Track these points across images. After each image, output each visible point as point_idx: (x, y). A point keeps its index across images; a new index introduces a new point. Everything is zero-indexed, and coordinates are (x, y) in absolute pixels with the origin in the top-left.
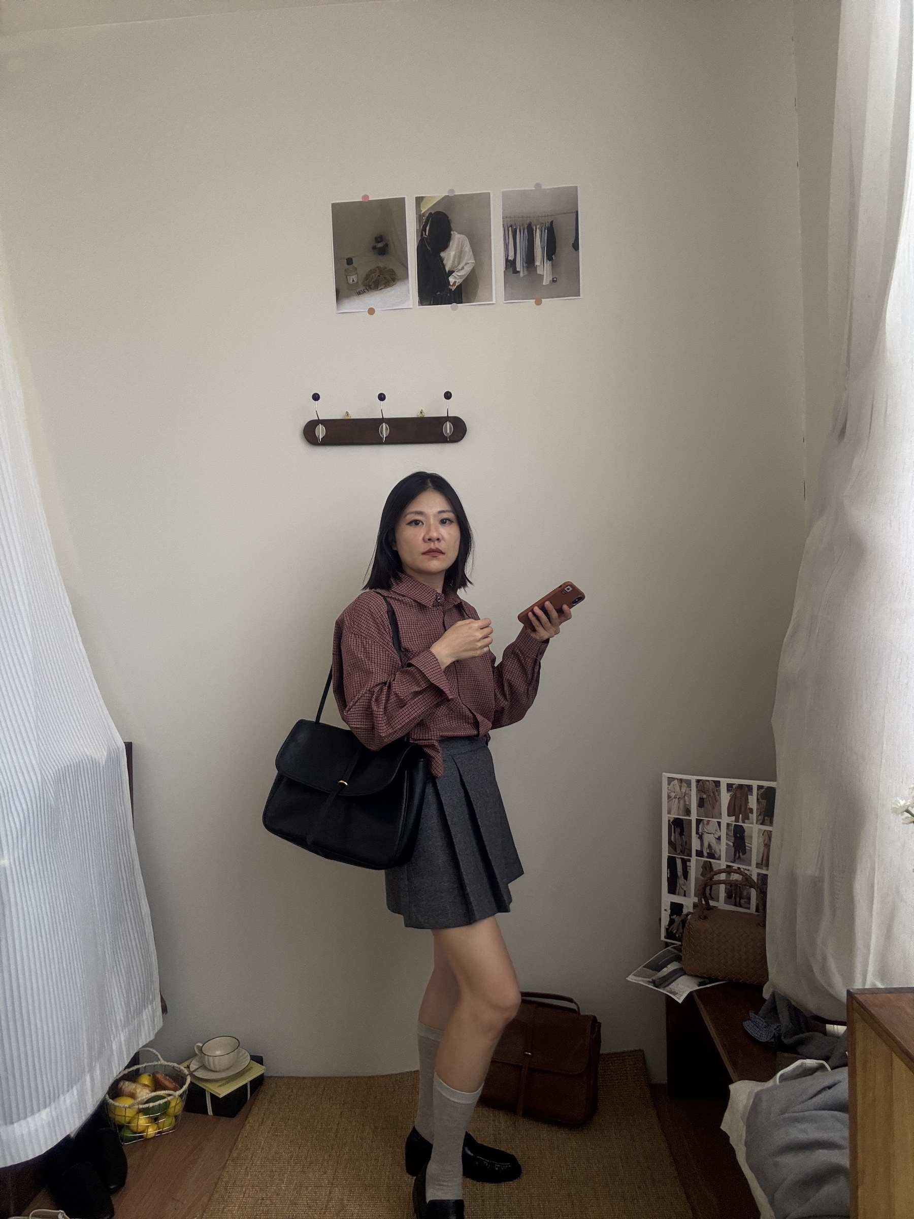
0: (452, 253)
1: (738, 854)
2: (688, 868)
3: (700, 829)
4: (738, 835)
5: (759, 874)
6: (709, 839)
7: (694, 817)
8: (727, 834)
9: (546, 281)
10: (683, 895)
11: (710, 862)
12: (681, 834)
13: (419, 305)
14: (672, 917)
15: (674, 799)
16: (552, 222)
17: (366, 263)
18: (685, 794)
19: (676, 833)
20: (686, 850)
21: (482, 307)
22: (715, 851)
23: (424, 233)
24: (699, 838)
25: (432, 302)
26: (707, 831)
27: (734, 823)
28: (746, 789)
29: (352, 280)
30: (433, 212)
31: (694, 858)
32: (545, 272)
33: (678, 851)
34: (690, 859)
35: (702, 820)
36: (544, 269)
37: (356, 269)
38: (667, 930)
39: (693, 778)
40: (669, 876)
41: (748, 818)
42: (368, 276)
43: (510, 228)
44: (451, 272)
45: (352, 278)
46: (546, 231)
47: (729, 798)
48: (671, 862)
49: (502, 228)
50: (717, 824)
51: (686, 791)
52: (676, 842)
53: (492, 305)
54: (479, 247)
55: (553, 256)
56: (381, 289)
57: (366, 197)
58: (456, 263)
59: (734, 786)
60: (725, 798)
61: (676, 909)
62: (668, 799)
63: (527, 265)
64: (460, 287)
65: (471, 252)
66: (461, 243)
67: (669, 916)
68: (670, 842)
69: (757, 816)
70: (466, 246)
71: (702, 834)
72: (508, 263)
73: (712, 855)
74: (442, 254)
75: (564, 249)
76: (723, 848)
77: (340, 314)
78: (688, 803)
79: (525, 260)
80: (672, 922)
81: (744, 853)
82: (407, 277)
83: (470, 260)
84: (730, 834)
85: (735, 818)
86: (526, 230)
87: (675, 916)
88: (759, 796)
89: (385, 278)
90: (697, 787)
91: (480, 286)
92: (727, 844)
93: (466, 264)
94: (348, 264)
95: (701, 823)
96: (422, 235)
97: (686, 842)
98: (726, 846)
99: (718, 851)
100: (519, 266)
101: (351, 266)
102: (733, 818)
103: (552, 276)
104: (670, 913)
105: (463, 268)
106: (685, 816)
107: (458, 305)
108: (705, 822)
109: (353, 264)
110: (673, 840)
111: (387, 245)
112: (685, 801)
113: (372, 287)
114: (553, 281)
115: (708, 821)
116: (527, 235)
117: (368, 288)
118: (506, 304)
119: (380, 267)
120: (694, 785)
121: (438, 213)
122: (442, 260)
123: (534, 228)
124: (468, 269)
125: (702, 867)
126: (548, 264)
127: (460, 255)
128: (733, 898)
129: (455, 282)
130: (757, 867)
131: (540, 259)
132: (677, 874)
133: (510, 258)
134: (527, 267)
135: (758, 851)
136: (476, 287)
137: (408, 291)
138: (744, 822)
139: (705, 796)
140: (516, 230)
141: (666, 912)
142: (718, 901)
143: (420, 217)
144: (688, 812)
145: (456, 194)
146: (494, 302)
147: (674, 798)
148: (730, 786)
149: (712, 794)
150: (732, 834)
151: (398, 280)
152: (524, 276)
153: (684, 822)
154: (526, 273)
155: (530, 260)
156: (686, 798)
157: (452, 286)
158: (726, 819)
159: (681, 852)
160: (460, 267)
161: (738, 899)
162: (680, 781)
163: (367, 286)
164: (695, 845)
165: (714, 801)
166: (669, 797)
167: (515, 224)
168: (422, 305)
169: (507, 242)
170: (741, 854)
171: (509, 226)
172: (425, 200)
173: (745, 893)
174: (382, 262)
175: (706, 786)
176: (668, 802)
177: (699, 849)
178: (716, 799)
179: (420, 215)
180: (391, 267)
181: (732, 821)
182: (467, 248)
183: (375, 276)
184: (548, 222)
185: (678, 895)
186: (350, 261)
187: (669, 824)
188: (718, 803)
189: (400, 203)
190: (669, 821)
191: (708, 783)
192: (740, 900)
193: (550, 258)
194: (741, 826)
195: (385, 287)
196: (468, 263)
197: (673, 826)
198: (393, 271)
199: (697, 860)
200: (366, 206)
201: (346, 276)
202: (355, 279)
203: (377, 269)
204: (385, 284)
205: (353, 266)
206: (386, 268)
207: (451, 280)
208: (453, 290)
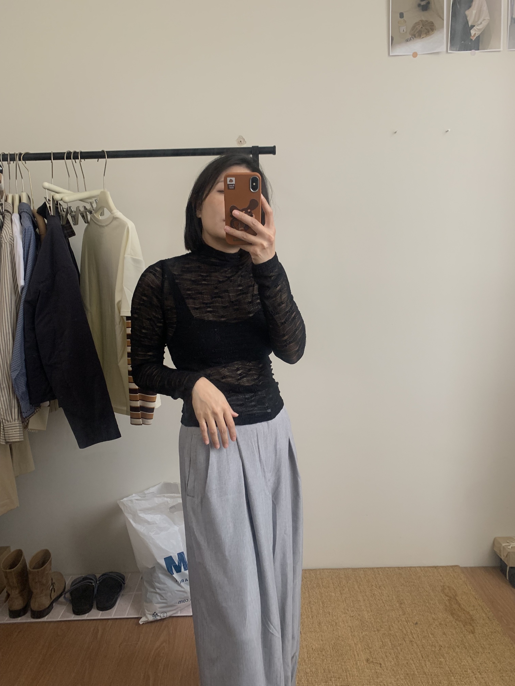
0: (474, 12)
17: (413, 18)
21: (493, 53)
25: (458, 49)
29: (402, 30)
37: (406, 22)
42: (414, 27)
45: (403, 28)
54: (493, 8)
56: (423, 38)
58: (477, 19)
64: (478, 37)
65: (487, 10)
66: (480, 4)
70: (484, 6)
74: (467, 12)
77: (392, 57)
82: (443, 27)
83: (486, 17)
89: (426, 29)
91: (492, 37)
93: (484, 20)
94: (400, 18)
101: (402, 19)
105: (481, 23)
107: (476, 51)
109: (404, 18)
111: (428, 3)
113: (416, 36)
117: (413, 37)
118: (509, 52)
119: (423, 21)
122: (466, 16)
127: (480, 13)
129: (475, 34)
136: (490, 36)
146: (501, 50)
151: (435, 30)
157: (473, 37)
160: (479, 23)
163: (413, 35)
168: (452, 51)
174: (425, 16)
180: (431, 19)
182: (485, 8)
183: (419, 27)
186: (401, 16)
195: (425, 36)
196: (485, 20)
198: (432, 23)
201: (399, 27)
202: (404, 30)
203: (420, 22)
204: (426, 34)
205: (404, 19)
206: (428, 21)
207: (473, 32)
208: (473, 40)
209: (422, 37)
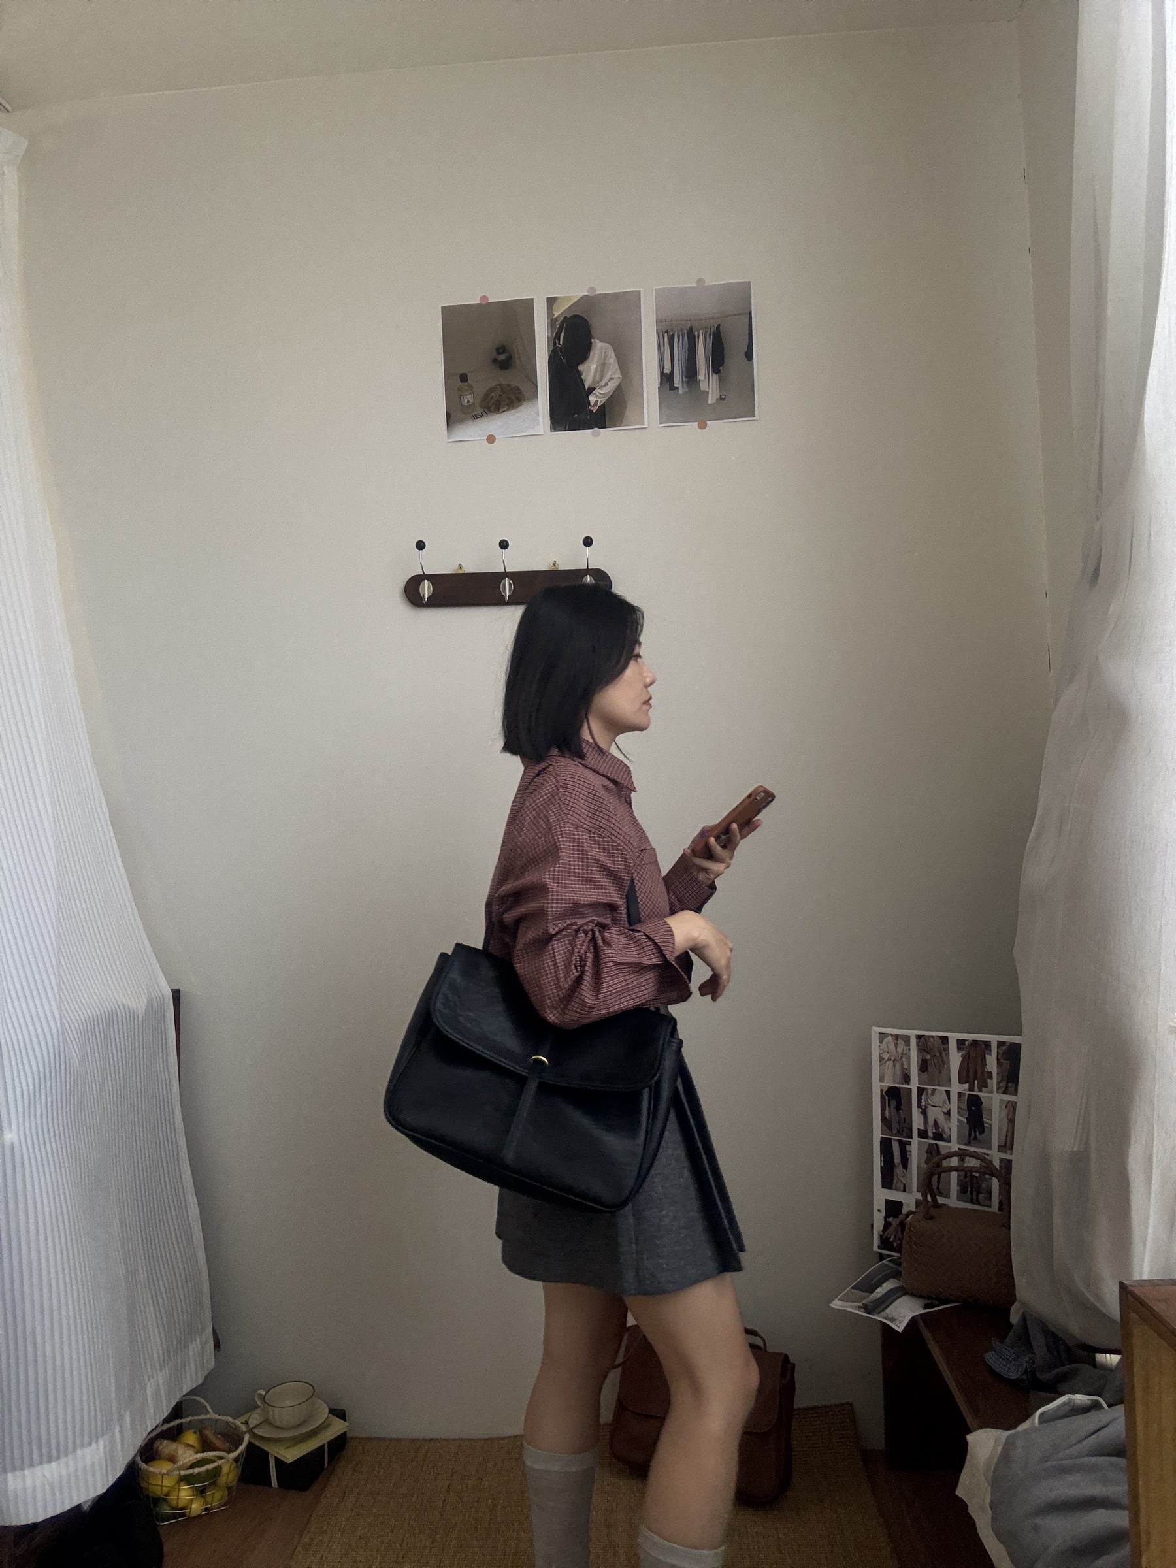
0: (593, 367)
1: (973, 1134)
2: (908, 1153)
3: (923, 1100)
4: (973, 1108)
5: (1002, 1160)
6: (934, 1114)
7: (914, 1085)
8: (959, 1107)
9: (711, 399)
10: (902, 1189)
11: (936, 1144)
12: (898, 1108)
13: (551, 431)
14: (887, 1220)
15: (888, 1062)
16: (719, 325)
17: (484, 381)
18: (902, 1054)
19: (892, 1107)
20: (905, 1129)
21: (631, 431)
22: (943, 1130)
23: (557, 342)
24: (921, 1113)
25: (567, 428)
26: (931, 1103)
27: (968, 1093)
28: (983, 1046)
29: (466, 401)
30: (568, 316)
31: (915, 1140)
32: (710, 390)
33: (895, 1131)
34: (911, 1142)
35: (924, 1089)
36: (709, 383)
37: (472, 387)
38: (881, 1237)
39: (913, 1033)
40: (882, 1164)
41: (986, 1086)
42: (486, 396)
43: (666, 334)
44: (591, 390)
45: (467, 399)
46: (711, 337)
47: (961, 1059)
48: (886, 1145)
49: (656, 336)
50: (945, 1093)
51: (903, 1051)
52: (891, 1119)
53: (643, 430)
54: (627, 358)
55: (721, 368)
56: (505, 411)
57: (484, 298)
58: (598, 379)
59: (966, 1043)
60: (955, 1059)
61: (893, 1208)
62: (880, 1061)
63: (687, 380)
64: (603, 407)
65: (617, 364)
66: (603, 353)
67: (883, 1218)
68: (883, 1119)
69: (998, 1083)
70: (611, 357)
71: (926, 1107)
72: (664, 377)
73: (939, 1136)
74: (580, 368)
75: (734, 359)
76: (954, 1125)
77: (452, 444)
78: (906, 1067)
79: (685, 374)
80: (887, 1225)
81: (982, 1131)
82: (535, 396)
83: (615, 374)
84: (962, 1107)
85: (969, 1086)
86: (686, 337)
87: (892, 1218)
88: (1000, 1056)
89: (507, 397)
90: (918, 1045)
91: (628, 406)
92: (959, 1121)
93: (611, 379)
94: (461, 381)
95: (925, 1093)
96: (555, 344)
97: (905, 1118)
98: (957, 1124)
99: (946, 1129)
100: (677, 381)
101: (466, 383)
102: (966, 1086)
103: (720, 391)
104: (884, 1214)
106: (903, 1084)
107: (602, 430)
108: (929, 1091)
109: (469, 381)
110: (887, 1114)
111: (510, 358)
112: (902, 1064)
113: (492, 409)
114: (721, 399)
115: (934, 1091)
116: (687, 342)
117: (486, 411)
118: (662, 429)
119: (502, 384)
120: (913, 1042)
121: (575, 316)
122: (579, 374)
123: (696, 333)
124: (612, 386)
125: (927, 1152)
126: (714, 378)
127: (603, 368)
128: (969, 1192)
129: (597, 401)
130: (999, 1151)
131: (704, 374)
132: (894, 1162)
133: (666, 371)
134: (688, 382)
135: (1000, 1130)
136: (623, 405)
137: (538, 414)
138: (980, 1091)
139: (928, 1057)
140: (673, 336)
141: (879, 1213)
142: (948, 1196)
143: (552, 321)
144: (906, 1078)
145: (598, 292)
146: (646, 426)
147: (888, 1060)
148: (961, 1043)
149: (938, 1054)
150: (965, 1106)
151: (524, 400)
152: (684, 393)
153: (901, 1091)
154: (686, 390)
155: (691, 373)
156: (904, 1059)
157: (593, 406)
158: (956, 1087)
159: (898, 1131)
160: (603, 383)
161: (975, 1194)
162: (894, 1038)
163: (485, 408)
164: (917, 1122)
165: (941, 1062)
166: (881, 1059)
167: (672, 329)
168: (555, 431)
169: (662, 351)
170: (977, 1134)
171: (665, 331)
172: (559, 301)
173: (984, 1186)
174: (505, 378)
175: (929, 1043)
176: (880, 1066)
177: (922, 1128)
178: (943, 1062)
179: (552, 320)
180: (515, 384)
181: (965, 1090)
182: (612, 360)
183: (495, 395)
184: (714, 326)
185: (896, 1190)
186: (464, 378)
187: (882, 1095)
188: (946, 1066)
189: (528, 304)
190: (882, 1091)
191: (932, 1039)
192: (978, 1194)
193: (716, 371)
194: (977, 1096)
195: (508, 409)
196: (613, 378)
197: (887, 1098)
198: (519, 389)
199: (919, 1143)
200: (484, 310)
201: (460, 396)
202: (470, 400)
203: (499, 386)
204: (508, 405)
205: (468, 383)
206: (509, 385)
207: (592, 399)
208: (594, 411)
209: (501, 411)
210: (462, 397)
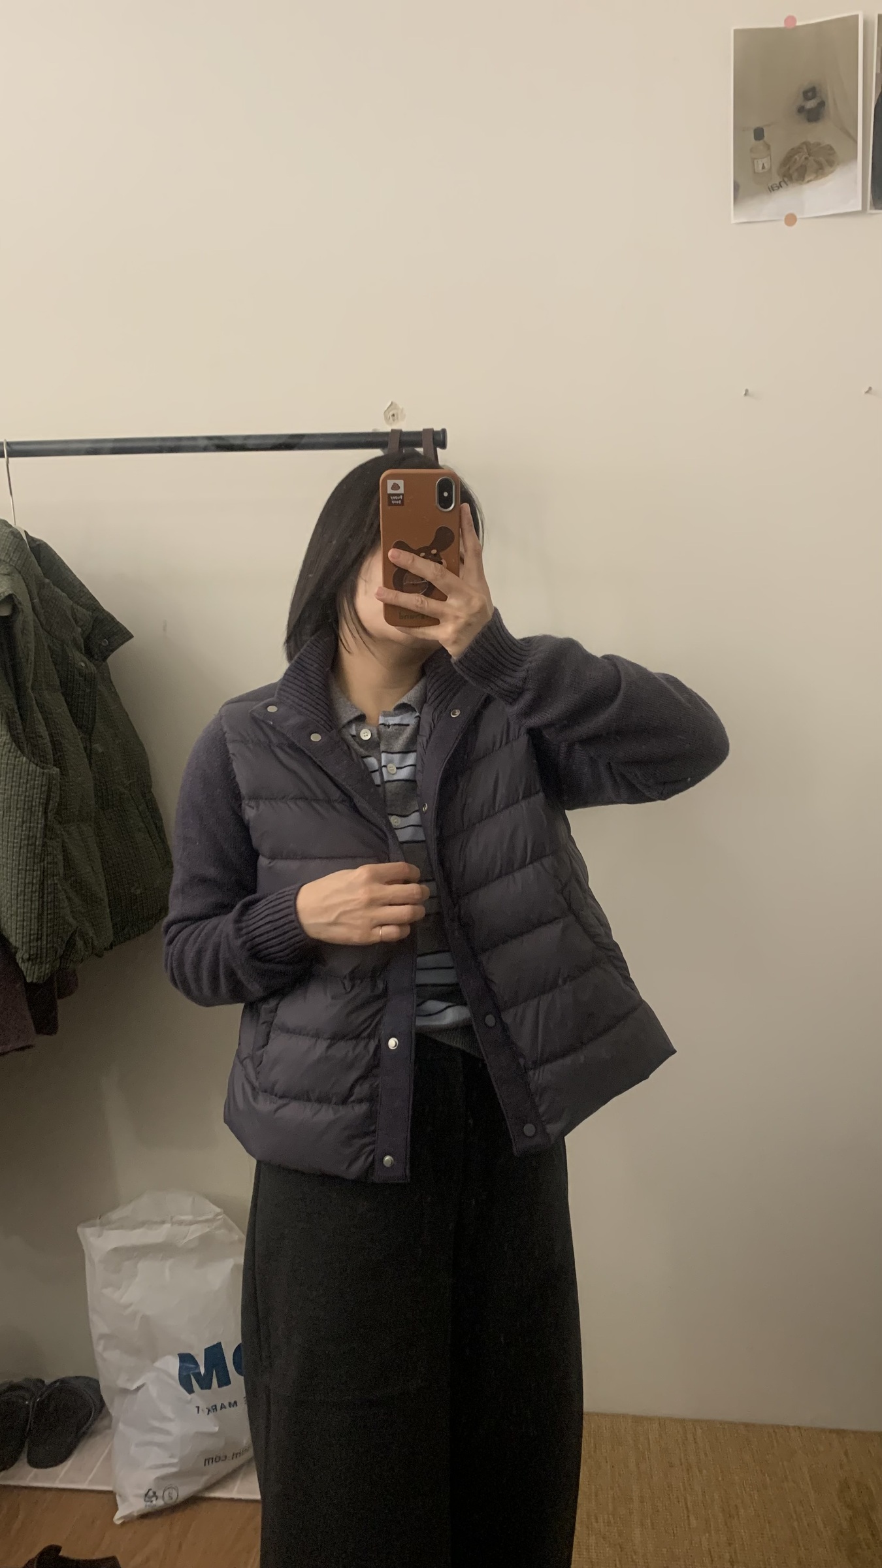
17: (785, 137)
29: (761, 166)
37: (768, 147)
42: (788, 160)
45: (762, 163)
57: (790, 22)
77: (739, 226)
82: (855, 158)
89: (817, 163)
94: (755, 139)
101: (761, 141)
109: (765, 138)
111: (821, 103)
113: (795, 175)
117: (786, 179)
119: (809, 143)
137: (856, 180)
151: (838, 164)
163: (785, 176)
174: (813, 133)
180: (827, 141)
183: (799, 159)
186: (758, 134)
189: (848, 24)
195: (816, 178)
198: (831, 148)
201: (753, 159)
202: (765, 165)
203: (804, 145)
204: (815, 171)
205: (764, 142)
206: (819, 144)
209: (807, 180)
210: (755, 161)
